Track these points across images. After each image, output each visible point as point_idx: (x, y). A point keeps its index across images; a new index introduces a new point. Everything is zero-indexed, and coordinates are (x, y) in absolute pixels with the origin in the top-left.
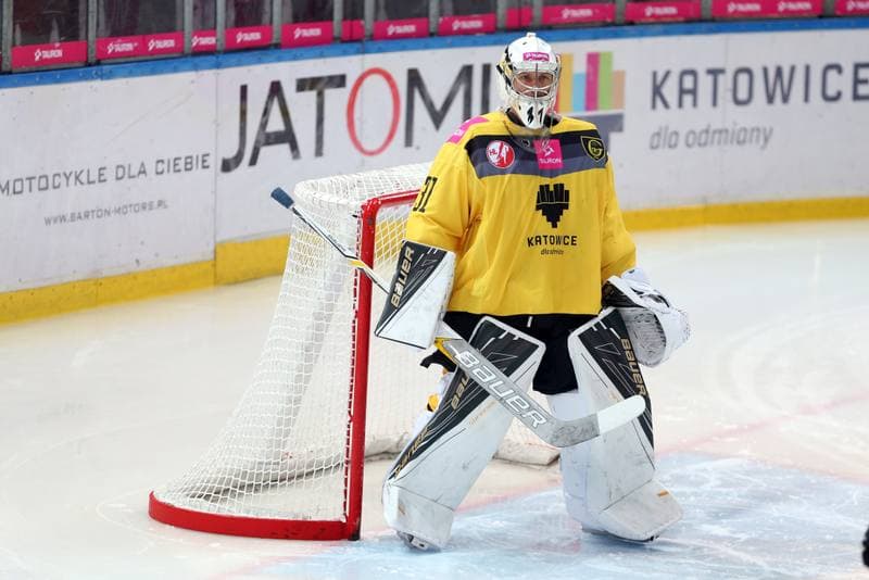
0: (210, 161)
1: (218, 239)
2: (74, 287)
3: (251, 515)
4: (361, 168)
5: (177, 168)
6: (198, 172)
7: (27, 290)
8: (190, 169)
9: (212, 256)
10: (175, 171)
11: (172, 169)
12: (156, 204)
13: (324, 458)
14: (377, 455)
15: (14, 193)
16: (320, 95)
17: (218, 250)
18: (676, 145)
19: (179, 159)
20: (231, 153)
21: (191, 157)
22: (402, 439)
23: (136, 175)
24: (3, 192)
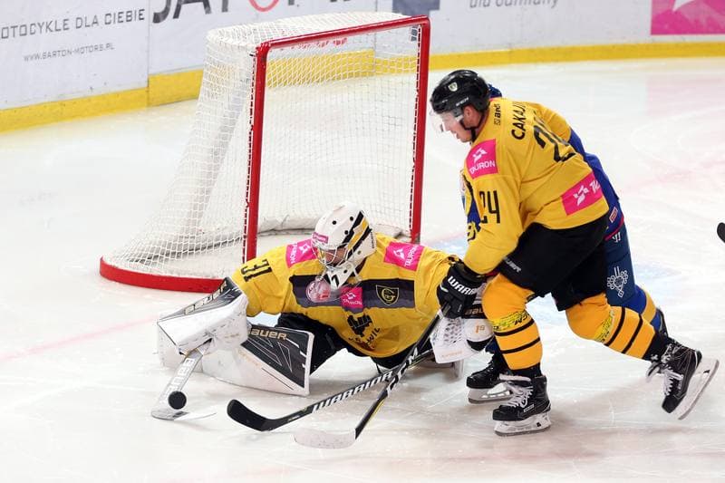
0: (145, 15)
1: (151, 71)
2: (45, 107)
3: (175, 275)
4: (256, 19)
5: (121, 20)
6: (136, 23)
7: (11, 109)
8: (130, 20)
9: (146, 85)
10: (119, 22)
11: (117, 21)
12: (105, 46)
13: (227, 233)
14: (266, 232)
15: (3, 37)
17: (152, 82)
18: (488, 5)
19: (122, 12)
20: (160, 9)
21: (130, 12)
22: (285, 220)
23: (91, 24)
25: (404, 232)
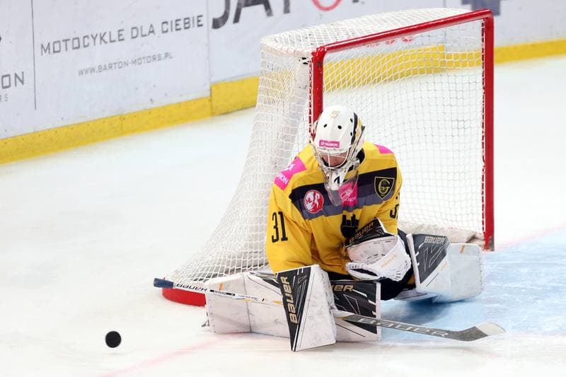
0: (203, 20)
1: (214, 79)
2: (104, 122)
4: (321, 20)
5: (178, 27)
6: (194, 30)
7: (68, 126)
8: (188, 28)
9: (208, 94)
10: (177, 30)
11: (174, 28)
12: (163, 56)
15: (54, 52)
17: (213, 88)
19: (179, 20)
20: (219, 13)
21: (188, 18)
23: (147, 34)
24: (45, 51)
25: (478, 236)
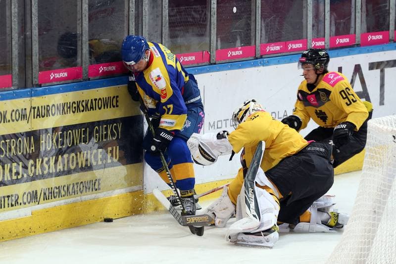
15: (217, 128)
16: (382, 71)
23: (282, 116)
24: (212, 127)
